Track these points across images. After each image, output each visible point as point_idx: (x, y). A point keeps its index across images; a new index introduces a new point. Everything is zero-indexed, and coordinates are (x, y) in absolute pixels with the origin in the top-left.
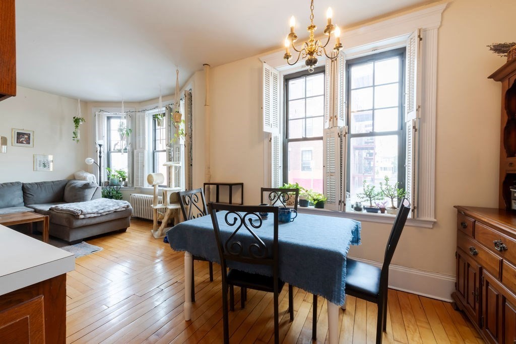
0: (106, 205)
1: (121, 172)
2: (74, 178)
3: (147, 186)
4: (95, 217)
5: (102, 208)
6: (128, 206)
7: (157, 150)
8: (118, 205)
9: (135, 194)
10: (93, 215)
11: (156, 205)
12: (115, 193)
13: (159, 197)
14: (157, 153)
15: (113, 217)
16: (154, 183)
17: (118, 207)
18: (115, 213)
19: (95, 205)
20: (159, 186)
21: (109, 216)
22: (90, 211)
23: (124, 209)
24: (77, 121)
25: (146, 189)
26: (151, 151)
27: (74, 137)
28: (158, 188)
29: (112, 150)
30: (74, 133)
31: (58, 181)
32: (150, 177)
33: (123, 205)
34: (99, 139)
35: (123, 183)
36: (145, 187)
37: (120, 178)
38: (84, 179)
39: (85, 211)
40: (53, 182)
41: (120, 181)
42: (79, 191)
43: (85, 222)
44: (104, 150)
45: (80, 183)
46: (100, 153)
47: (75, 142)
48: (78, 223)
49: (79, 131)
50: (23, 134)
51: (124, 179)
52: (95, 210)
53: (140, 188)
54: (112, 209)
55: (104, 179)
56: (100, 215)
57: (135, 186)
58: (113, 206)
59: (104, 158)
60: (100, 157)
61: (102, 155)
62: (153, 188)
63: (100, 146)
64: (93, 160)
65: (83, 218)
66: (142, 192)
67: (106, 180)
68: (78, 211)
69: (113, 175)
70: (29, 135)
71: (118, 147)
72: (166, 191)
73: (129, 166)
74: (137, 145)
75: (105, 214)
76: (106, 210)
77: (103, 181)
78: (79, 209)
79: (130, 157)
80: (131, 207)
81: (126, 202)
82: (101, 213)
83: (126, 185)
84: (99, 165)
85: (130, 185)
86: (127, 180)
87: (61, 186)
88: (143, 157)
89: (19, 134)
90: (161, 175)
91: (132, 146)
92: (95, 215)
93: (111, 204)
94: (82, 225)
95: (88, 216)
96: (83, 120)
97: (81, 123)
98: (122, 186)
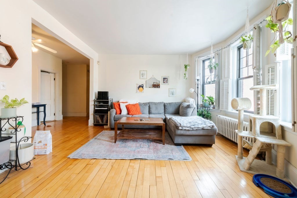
0: (197, 122)
1: (210, 97)
2: (185, 101)
3: (230, 109)
4: (188, 130)
5: (193, 124)
6: (213, 126)
7: (241, 77)
8: (205, 124)
9: (221, 116)
10: (187, 129)
11: (241, 132)
12: (206, 113)
13: (244, 123)
14: (241, 80)
15: (201, 133)
16: (239, 108)
17: (205, 126)
18: (203, 130)
19: (190, 121)
20: (245, 111)
21: (198, 131)
22: (185, 125)
23: (210, 128)
24: (186, 67)
25: (231, 112)
26: (235, 79)
27: (184, 77)
28: (243, 114)
29: (205, 83)
30: (185, 74)
31: (178, 102)
32: (234, 101)
33: (209, 125)
34: (197, 76)
35: (212, 106)
36: (229, 111)
37: (210, 102)
38: (189, 102)
39: (182, 124)
40: (175, 103)
41: (210, 104)
42: (185, 109)
43: (182, 132)
44: (200, 83)
45: (185, 104)
46: (198, 85)
47: (185, 79)
48: (179, 132)
49: (187, 73)
50: (166, 78)
51: (213, 103)
52: (188, 125)
53: (225, 111)
54: (201, 126)
55: (200, 103)
56: (192, 129)
57: (220, 109)
58: (201, 124)
59: (200, 88)
60: (198, 88)
61: (199, 86)
62: (238, 112)
63: (198, 80)
64: (193, 90)
65: (181, 130)
66: (226, 115)
67: (201, 103)
68: (178, 124)
69: (205, 100)
70: (167, 78)
71: (209, 80)
72: (255, 119)
73: (216, 93)
74: (223, 75)
75: (195, 129)
76: (196, 126)
77: (199, 103)
78: (179, 122)
79: (217, 86)
80: (215, 127)
81: (211, 122)
82: (192, 128)
83: (214, 108)
84: (197, 93)
85: (216, 108)
86: (215, 104)
87: (178, 105)
88: (228, 85)
89: (164, 79)
90: (247, 99)
91: (218, 78)
92: (189, 129)
93: (200, 122)
94: (181, 134)
95: (184, 128)
96: (189, 65)
97: (188, 68)
98: (211, 108)
